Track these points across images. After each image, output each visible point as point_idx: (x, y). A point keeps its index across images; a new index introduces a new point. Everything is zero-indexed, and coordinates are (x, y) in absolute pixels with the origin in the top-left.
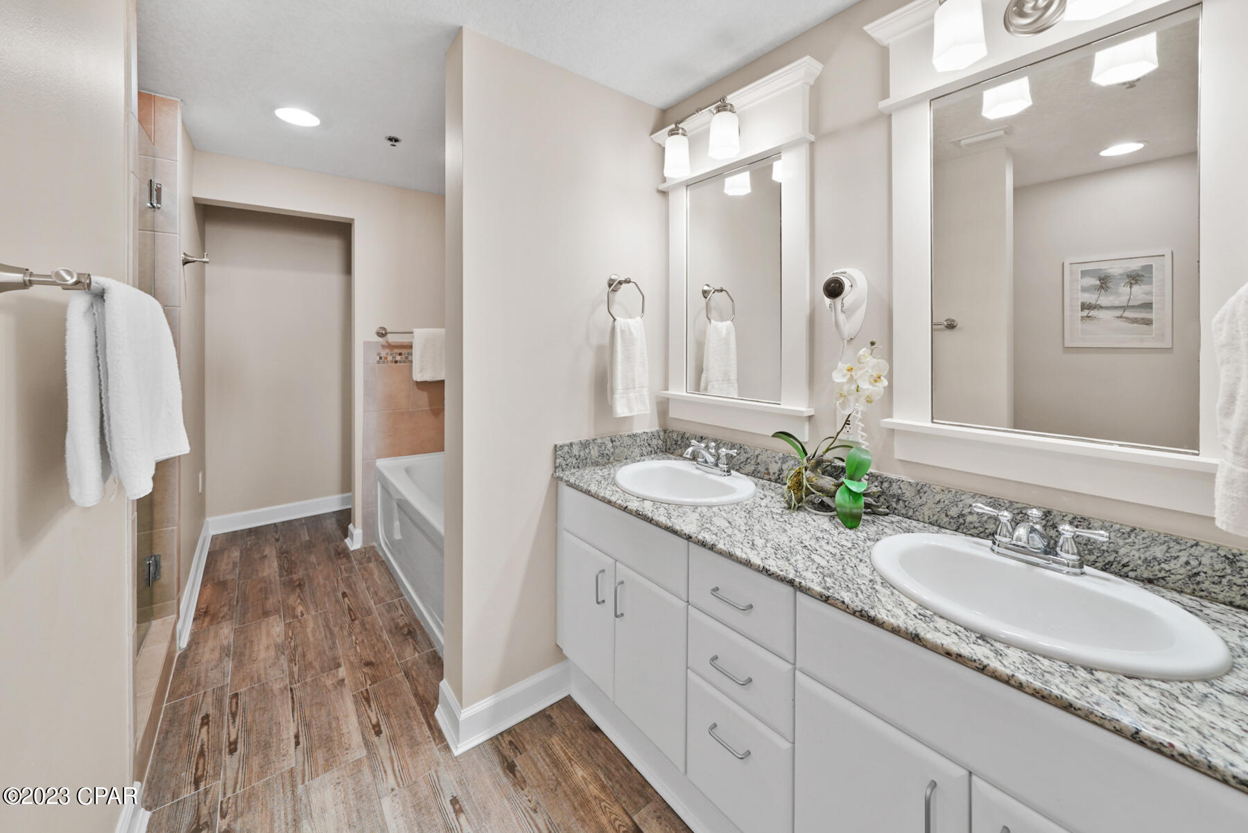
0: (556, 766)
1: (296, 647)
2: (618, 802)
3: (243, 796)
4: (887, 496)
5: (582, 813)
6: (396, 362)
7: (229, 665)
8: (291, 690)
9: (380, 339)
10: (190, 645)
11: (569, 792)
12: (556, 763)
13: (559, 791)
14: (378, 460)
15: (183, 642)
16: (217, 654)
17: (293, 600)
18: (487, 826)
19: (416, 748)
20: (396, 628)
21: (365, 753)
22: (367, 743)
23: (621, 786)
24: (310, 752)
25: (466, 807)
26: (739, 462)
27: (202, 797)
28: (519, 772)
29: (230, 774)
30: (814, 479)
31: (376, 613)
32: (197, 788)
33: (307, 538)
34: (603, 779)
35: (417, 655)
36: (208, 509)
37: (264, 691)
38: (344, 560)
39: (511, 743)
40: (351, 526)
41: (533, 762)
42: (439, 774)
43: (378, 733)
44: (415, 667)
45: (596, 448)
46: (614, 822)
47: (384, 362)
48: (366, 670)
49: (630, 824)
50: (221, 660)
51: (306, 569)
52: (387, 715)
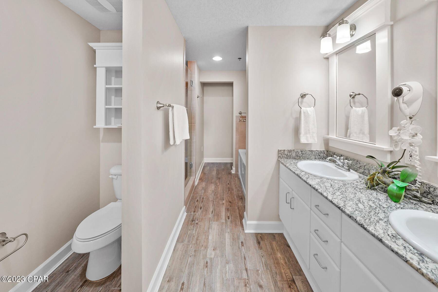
0: (272, 249)
1: (216, 192)
2: (289, 269)
3: (201, 218)
4: (432, 195)
5: (276, 265)
6: (244, 122)
7: (203, 192)
8: (213, 201)
9: (240, 115)
10: (197, 185)
11: (274, 258)
12: (272, 248)
13: (271, 256)
14: (239, 149)
15: (196, 184)
16: (201, 188)
17: (217, 181)
18: (249, 253)
19: (236, 226)
20: (238, 196)
21: (225, 221)
22: (226, 220)
23: (292, 266)
24: (214, 216)
25: (245, 245)
26: (357, 167)
27: (194, 215)
28: (261, 245)
29: (200, 213)
30: (381, 178)
31: (234, 191)
32: (194, 213)
33: (223, 168)
34: (286, 261)
35: (242, 204)
36: (204, 156)
37: (208, 199)
38: (230, 175)
39: (261, 237)
40: (233, 167)
41: (266, 245)
42: (240, 235)
43: (229, 219)
44: (241, 207)
45: (294, 153)
46: (286, 273)
47: (241, 122)
48: (229, 203)
49: (292, 277)
50: (202, 190)
51: (221, 175)
52: (231, 216)
